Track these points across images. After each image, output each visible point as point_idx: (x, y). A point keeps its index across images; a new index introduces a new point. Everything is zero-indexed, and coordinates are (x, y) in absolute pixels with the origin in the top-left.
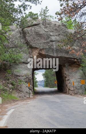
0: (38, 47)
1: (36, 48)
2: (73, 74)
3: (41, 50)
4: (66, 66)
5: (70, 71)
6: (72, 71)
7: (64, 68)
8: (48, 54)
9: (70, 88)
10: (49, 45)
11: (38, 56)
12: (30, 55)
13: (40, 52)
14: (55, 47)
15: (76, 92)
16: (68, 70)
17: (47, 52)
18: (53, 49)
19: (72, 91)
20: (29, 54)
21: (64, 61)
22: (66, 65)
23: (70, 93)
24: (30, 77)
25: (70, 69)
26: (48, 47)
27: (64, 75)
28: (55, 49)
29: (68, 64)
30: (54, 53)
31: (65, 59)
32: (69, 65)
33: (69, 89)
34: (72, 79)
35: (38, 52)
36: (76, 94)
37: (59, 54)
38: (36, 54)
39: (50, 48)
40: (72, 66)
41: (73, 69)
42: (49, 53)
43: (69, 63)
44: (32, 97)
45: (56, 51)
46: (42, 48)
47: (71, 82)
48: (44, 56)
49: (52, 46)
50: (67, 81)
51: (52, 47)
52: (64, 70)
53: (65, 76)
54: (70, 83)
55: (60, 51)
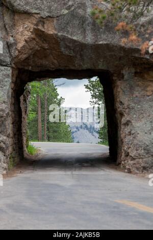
0: (34, 11)
1: (27, 14)
2: (146, 106)
3: (42, 20)
4: (126, 77)
5: (136, 93)
6: (142, 93)
7: (119, 83)
8: (65, 34)
9: (129, 151)
10: (70, 3)
11: (34, 39)
12: (8, 34)
13: (40, 27)
14: (89, 10)
15: (146, 163)
16: (131, 88)
17: (62, 29)
18: (83, 20)
19: (133, 159)
20: (4, 33)
21: (120, 58)
22: (126, 72)
23: (127, 167)
24: (2, 110)
25: (138, 85)
26: (67, 11)
27: (118, 105)
28: (90, 20)
29: (133, 70)
30: (87, 32)
31: (122, 55)
32: (136, 73)
33: (127, 155)
34: (139, 119)
35: (32, 26)
36: (144, 168)
37: (104, 36)
38: (26, 32)
39: (73, 15)
40: (146, 76)
41: (147, 86)
42: (68, 31)
43: (134, 65)
44: (5, 172)
45: (94, 24)
46: (45, 14)
47: (133, 132)
48: (54, 41)
49: (79, 7)
50: (123, 127)
51: (80, 12)
52: (119, 90)
53: (119, 110)
54: (130, 133)
55: (106, 26)
